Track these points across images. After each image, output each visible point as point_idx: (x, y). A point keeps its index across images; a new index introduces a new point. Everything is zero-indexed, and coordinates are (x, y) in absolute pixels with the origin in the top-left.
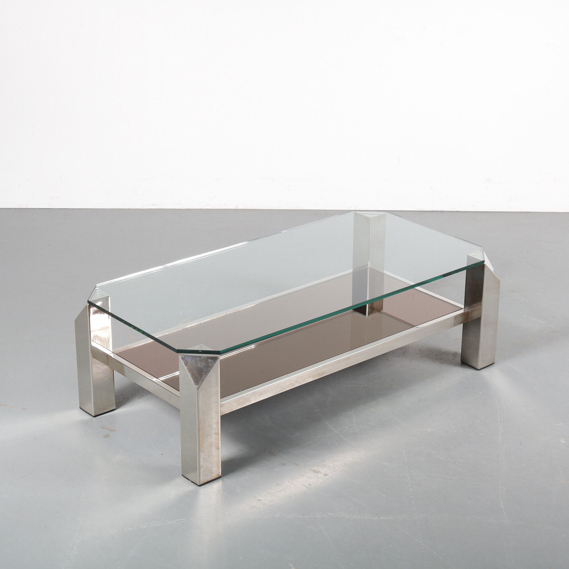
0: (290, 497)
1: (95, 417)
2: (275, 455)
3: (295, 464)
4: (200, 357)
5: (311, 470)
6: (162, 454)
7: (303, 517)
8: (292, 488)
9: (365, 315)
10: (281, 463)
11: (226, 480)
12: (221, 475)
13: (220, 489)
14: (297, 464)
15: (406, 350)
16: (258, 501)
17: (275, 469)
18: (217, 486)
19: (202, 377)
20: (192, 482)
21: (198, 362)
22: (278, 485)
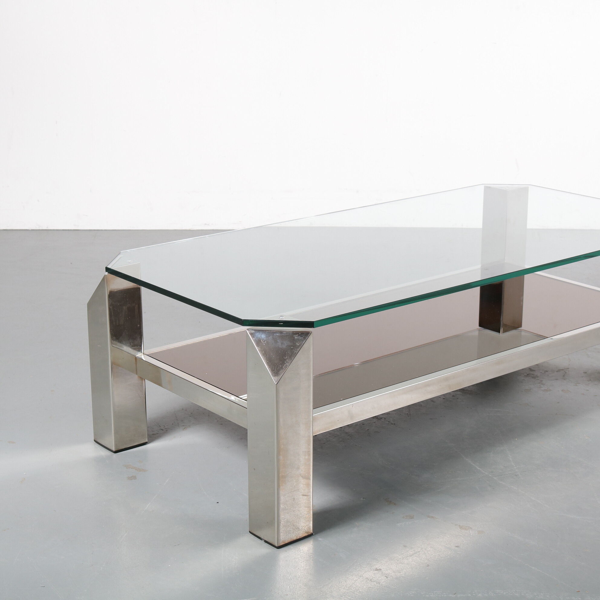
0: (428, 566)
1: (116, 452)
2: (395, 504)
3: (429, 517)
4: (281, 332)
5: (456, 525)
6: (218, 503)
7: (454, 595)
8: (429, 552)
9: (500, 332)
10: (407, 516)
11: (320, 539)
12: (312, 531)
13: (311, 553)
14: (433, 517)
15: (566, 373)
16: (375, 570)
17: (398, 524)
18: (306, 547)
19: (285, 363)
20: (266, 542)
21: (278, 341)
22: (405, 546)
